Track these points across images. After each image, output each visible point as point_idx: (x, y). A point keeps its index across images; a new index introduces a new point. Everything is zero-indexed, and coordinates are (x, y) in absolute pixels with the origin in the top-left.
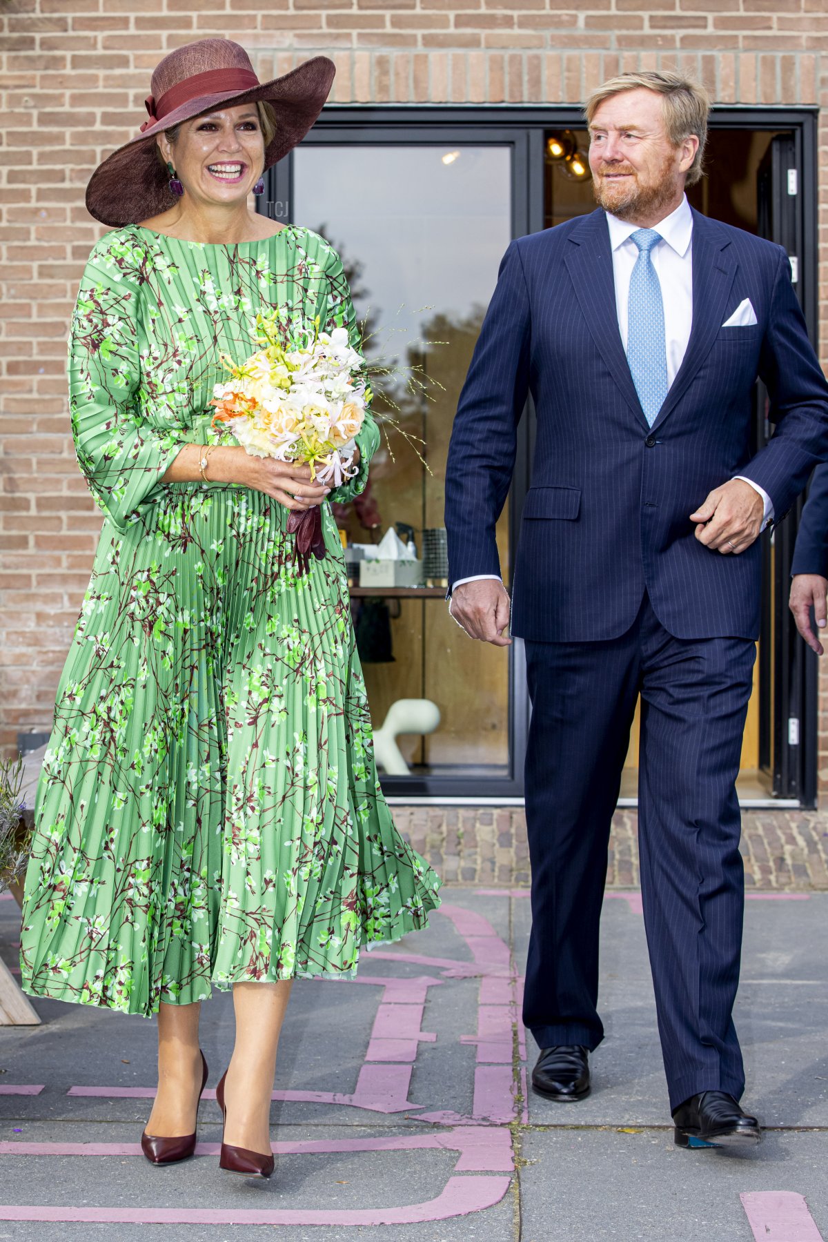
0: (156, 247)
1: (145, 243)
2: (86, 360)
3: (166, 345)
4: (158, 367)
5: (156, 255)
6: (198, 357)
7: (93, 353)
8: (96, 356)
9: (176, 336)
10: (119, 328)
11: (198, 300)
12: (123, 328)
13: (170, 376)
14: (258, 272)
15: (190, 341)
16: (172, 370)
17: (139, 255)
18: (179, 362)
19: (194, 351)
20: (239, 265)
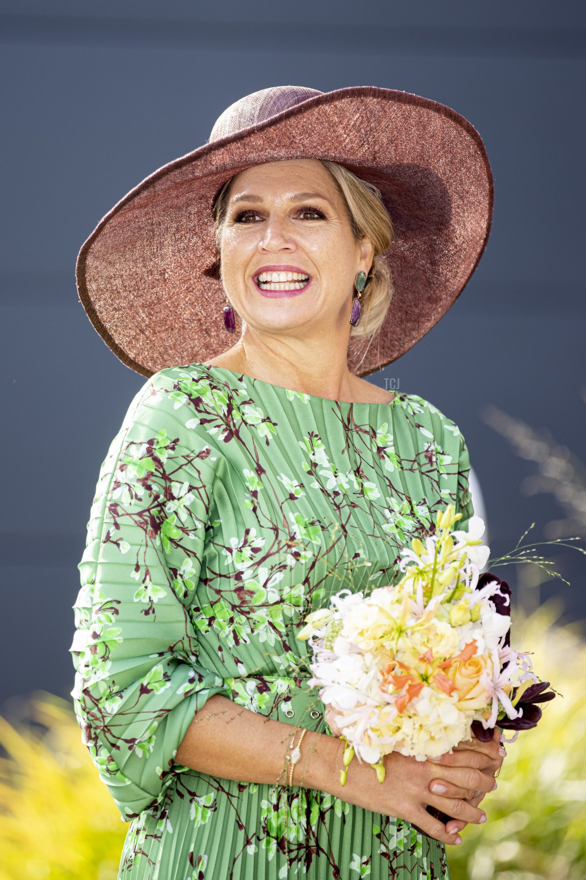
0: (243, 392)
1: (226, 385)
2: (143, 549)
3: (276, 529)
4: (259, 563)
5: (244, 403)
6: (324, 550)
7: (153, 537)
8: (158, 542)
9: (291, 517)
10: (188, 504)
11: (310, 473)
12: (193, 504)
13: (279, 576)
14: (380, 449)
15: (310, 528)
16: (285, 567)
17: (221, 399)
18: (297, 555)
19: (318, 541)
20: (354, 433)
